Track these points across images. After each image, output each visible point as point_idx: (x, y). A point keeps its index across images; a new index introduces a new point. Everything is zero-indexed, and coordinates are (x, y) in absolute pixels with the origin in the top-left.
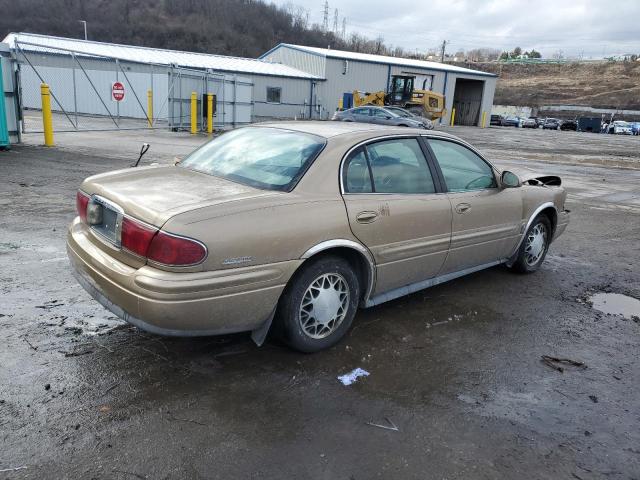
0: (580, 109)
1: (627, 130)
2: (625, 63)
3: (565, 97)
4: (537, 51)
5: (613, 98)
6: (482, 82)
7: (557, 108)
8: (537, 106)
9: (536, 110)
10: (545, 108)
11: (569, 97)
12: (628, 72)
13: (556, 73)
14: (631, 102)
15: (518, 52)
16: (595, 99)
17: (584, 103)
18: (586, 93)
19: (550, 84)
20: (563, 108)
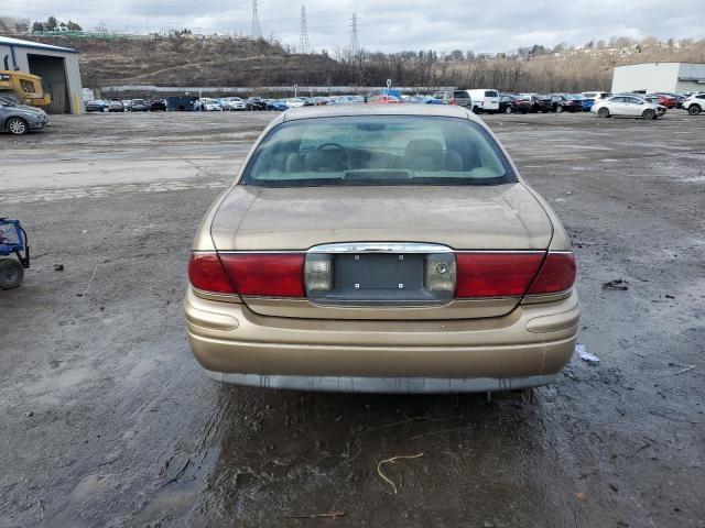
0: (144, 88)
1: (216, 106)
2: (171, 39)
3: (124, 76)
4: (74, 21)
5: (171, 76)
6: (62, 59)
7: (121, 89)
8: (98, 87)
9: (98, 91)
10: (107, 89)
11: (129, 76)
12: (176, 49)
13: (107, 50)
14: (188, 80)
15: (53, 22)
16: (156, 77)
17: (146, 81)
18: (145, 71)
19: (105, 61)
20: (126, 88)
